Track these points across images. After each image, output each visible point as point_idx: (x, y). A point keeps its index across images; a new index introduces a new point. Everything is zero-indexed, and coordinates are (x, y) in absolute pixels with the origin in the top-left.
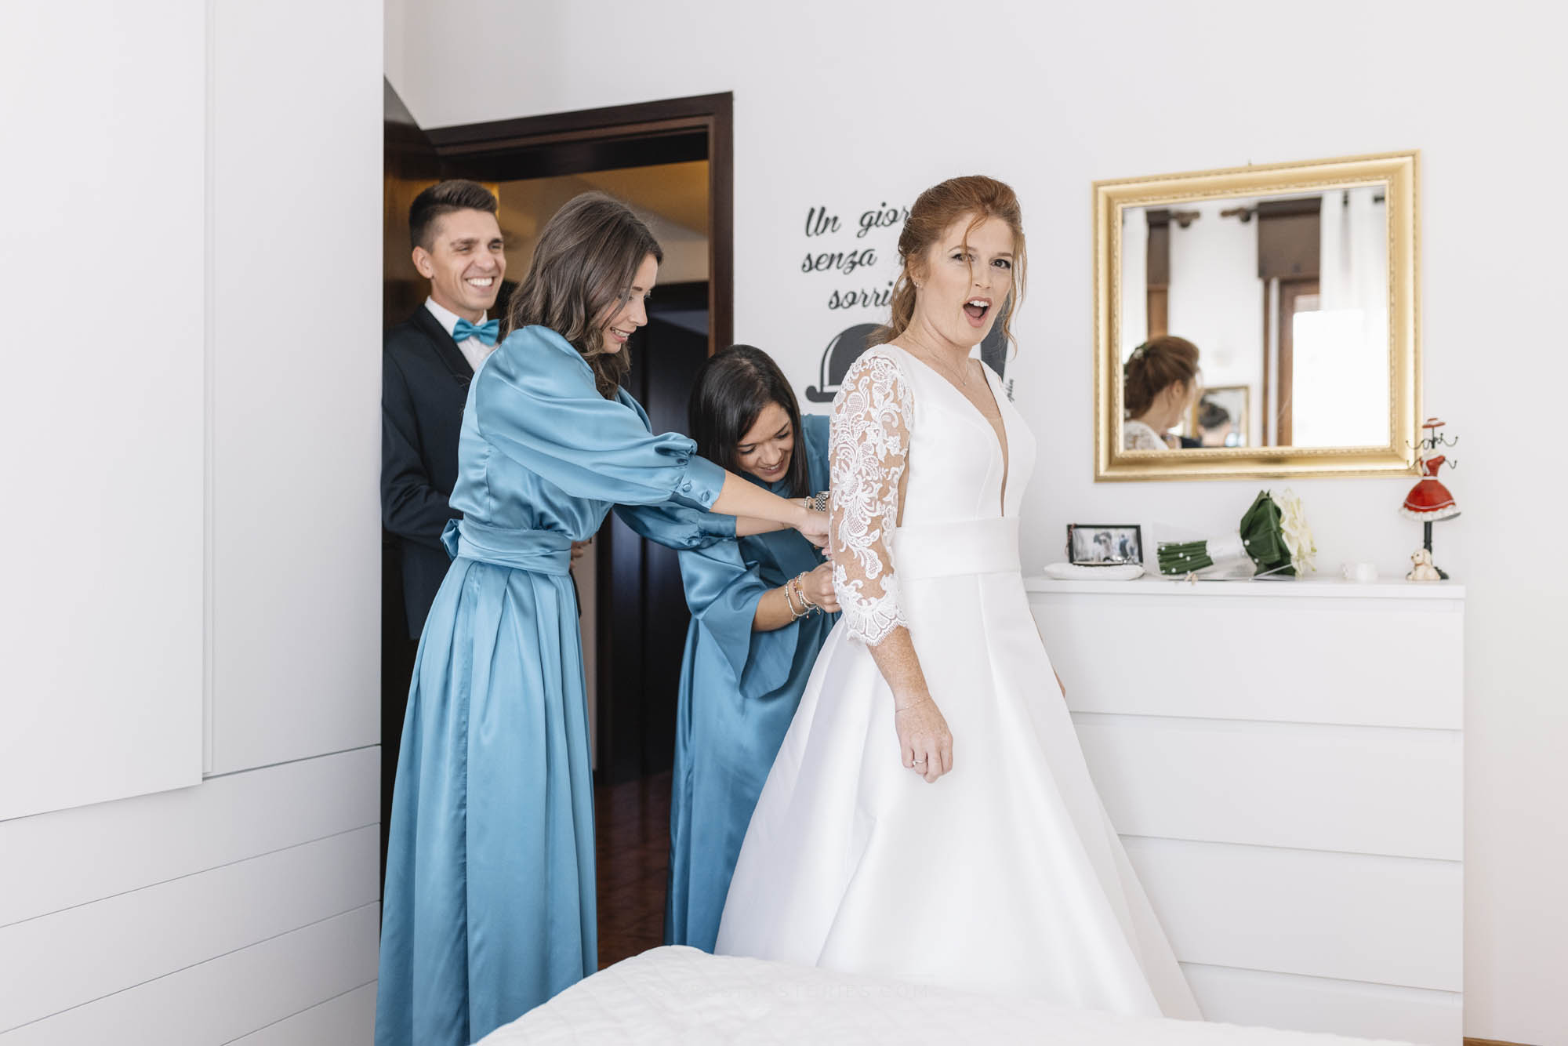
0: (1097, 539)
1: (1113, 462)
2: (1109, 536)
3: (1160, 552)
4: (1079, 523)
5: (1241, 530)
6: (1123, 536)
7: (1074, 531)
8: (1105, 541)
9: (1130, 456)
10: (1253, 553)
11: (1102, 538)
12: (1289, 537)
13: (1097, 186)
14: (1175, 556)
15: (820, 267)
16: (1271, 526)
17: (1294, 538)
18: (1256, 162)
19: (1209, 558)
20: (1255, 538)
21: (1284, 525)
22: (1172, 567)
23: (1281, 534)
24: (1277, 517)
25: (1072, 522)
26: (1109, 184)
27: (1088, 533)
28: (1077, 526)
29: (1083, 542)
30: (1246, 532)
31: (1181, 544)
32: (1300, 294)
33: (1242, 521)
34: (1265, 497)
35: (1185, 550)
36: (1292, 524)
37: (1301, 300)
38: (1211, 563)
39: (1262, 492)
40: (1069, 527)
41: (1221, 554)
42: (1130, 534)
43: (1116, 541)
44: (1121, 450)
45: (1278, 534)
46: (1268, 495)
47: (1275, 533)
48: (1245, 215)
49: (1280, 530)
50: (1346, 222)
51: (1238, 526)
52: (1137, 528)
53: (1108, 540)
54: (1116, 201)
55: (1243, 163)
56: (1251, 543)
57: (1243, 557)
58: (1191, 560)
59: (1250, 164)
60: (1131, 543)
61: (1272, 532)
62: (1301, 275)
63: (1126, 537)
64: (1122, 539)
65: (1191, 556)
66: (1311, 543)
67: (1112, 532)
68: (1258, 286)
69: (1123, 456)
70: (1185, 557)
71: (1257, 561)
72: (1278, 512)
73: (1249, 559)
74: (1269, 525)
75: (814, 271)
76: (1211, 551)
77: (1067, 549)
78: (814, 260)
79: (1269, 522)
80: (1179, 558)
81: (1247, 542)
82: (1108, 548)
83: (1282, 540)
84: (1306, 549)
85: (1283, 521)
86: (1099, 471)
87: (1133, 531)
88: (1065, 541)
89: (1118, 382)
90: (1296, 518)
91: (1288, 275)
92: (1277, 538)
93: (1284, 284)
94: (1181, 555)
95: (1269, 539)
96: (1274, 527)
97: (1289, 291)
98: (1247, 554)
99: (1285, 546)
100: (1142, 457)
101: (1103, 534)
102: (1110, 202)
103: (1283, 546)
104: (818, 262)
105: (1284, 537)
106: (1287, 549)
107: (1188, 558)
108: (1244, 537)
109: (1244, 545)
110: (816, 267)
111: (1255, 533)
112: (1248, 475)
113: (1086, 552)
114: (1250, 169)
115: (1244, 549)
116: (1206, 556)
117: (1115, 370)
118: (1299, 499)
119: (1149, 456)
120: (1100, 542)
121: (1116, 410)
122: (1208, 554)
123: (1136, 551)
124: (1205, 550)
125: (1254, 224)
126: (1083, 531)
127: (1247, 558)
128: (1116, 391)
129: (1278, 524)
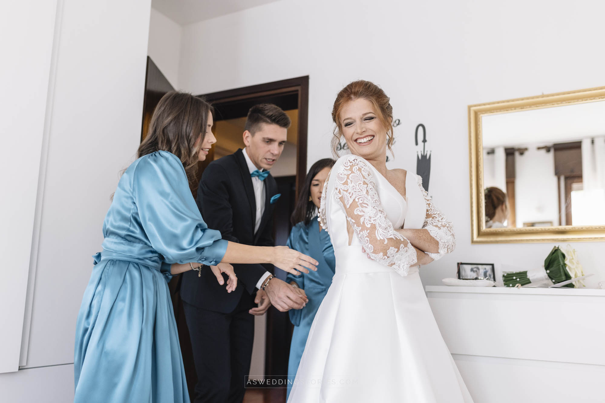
0: (472, 270)
1: (480, 234)
2: (478, 269)
3: (504, 276)
4: (463, 262)
5: (545, 266)
6: (485, 269)
7: (461, 266)
8: (476, 271)
9: (488, 231)
10: (552, 277)
11: (475, 269)
12: (570, 268)
13: (469, 107)
14: (511, 278)
15: (345, 148)
16: (560, 262)
17: (572, 268)
18: (546, 93)
19: (529, 279)
20: (552, 269)
21: (567, 262)
22: (511, 284)
23: (566, 267)
24: (563, 258)
25: (460, 262)
26: (475, 106)
27: (468, 267)
28: (462, 264)
29: (465, 271)
30: (547, 267)
31: (514, 272)
32: (574, 182)
33: (546, 261)
34: (557, 249)
35: (515, 275)
36: (571, 261)
37: (575, 186)
38: (530, 282)
39: (555, 247)
40: (458, 264)
41: (535, 277)
42: (489, 268)
43: (482, 271)
44: (484, 228)
45: (564, 267)
46: (558, 248)
47: (562, 266)
48: (548, 149)
49: (565, 265)
50: (593, 151)
51: (543, 264)
52: (493, 265)
53: (478, 270)
54: (479, 113)
55: (540, 94)
56: (550, 272)
57: (546, 279)
58: (520, 280)
59: (543, 93)
60: (490, 272)
61: (560, 265)
62: (574, 174)
63: (487, 270)
64: (485, 270)
65: (519, 278)
66: (582, 272)
67: (480, 267)
68: (555, 179)
69: (485, 231)
70: (516, 279)
71: (554, 281)
72: (564, 256)
73: (550, 280)
74: (559, 262)
75: (342, 150)
76: (530, 276)
77: (457, 275)
78: (342, 145)
79: (559, 260)
80: (513, 279)
81: (548, 271)
82: (478, 274)
83: (566, 270)
84: (579, 274)
85: (567, 260)
86: (473, 239)
87: (491, 266)
88: (456, 271)
89: (482, 196)
90: (573, 259)
91: (568, 174)
92: (563, 268)
93: (566, 178)
94: (514, 278)
95: (559, 269)
96: (562, 263)
97: (569, 182)
98: (548, 278)
99: (568, 273)
100: (494, 231)
101: (475, 268)
102: (476, 114)
103: (566, 272)
104: (344, 146)
105: (567, 268)
106: (569, 274)
107: (518, 280)
108: (547, 268)
109: (547, 273)
110: (343, 148)
111: (552, 267)
112: (548, 240)
113: (467, 276)
114: (543, 96)
115: (547, 275)
116: (527, 279)
117: (480, 191)
118: (574, 250)
119: (498, 231)
120: (474, 271)
121: (481, 209)
122: (528, 277)
123: (492, 276)
124: (526, 275)
125: (552, 154)
126: (465, 266)
127: (548, 280)
128: (481, 200)
129: (564, 261)
